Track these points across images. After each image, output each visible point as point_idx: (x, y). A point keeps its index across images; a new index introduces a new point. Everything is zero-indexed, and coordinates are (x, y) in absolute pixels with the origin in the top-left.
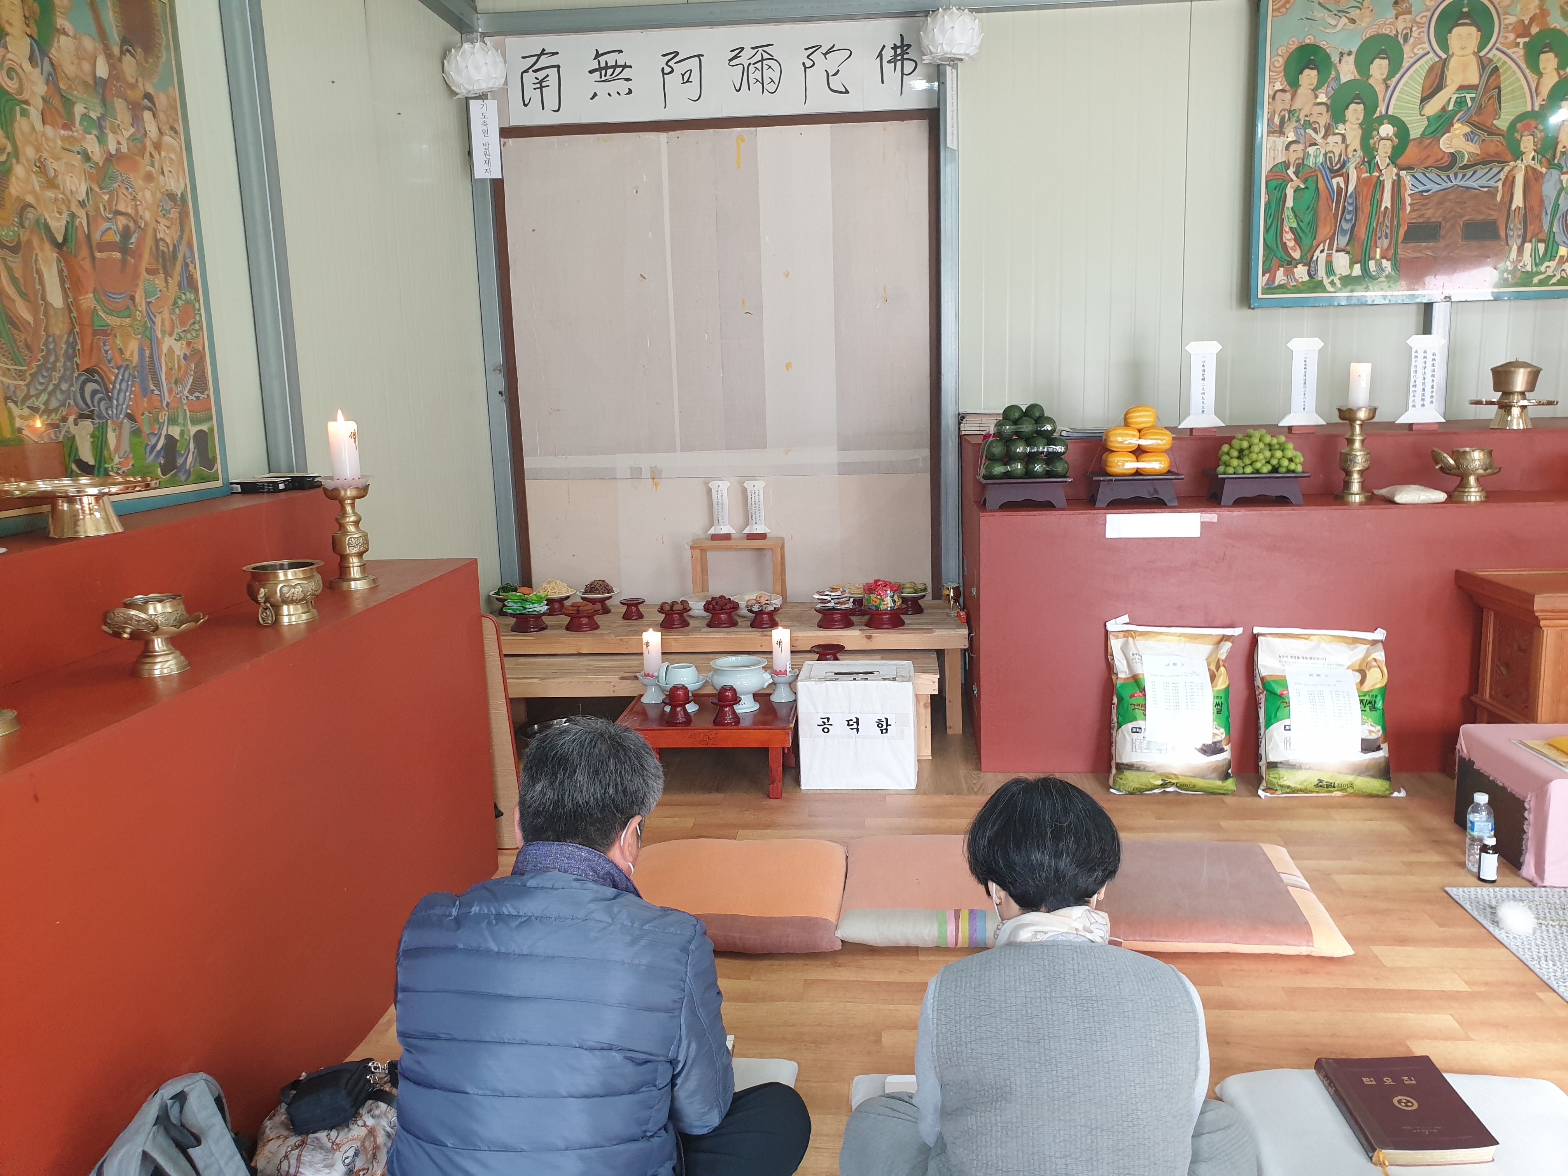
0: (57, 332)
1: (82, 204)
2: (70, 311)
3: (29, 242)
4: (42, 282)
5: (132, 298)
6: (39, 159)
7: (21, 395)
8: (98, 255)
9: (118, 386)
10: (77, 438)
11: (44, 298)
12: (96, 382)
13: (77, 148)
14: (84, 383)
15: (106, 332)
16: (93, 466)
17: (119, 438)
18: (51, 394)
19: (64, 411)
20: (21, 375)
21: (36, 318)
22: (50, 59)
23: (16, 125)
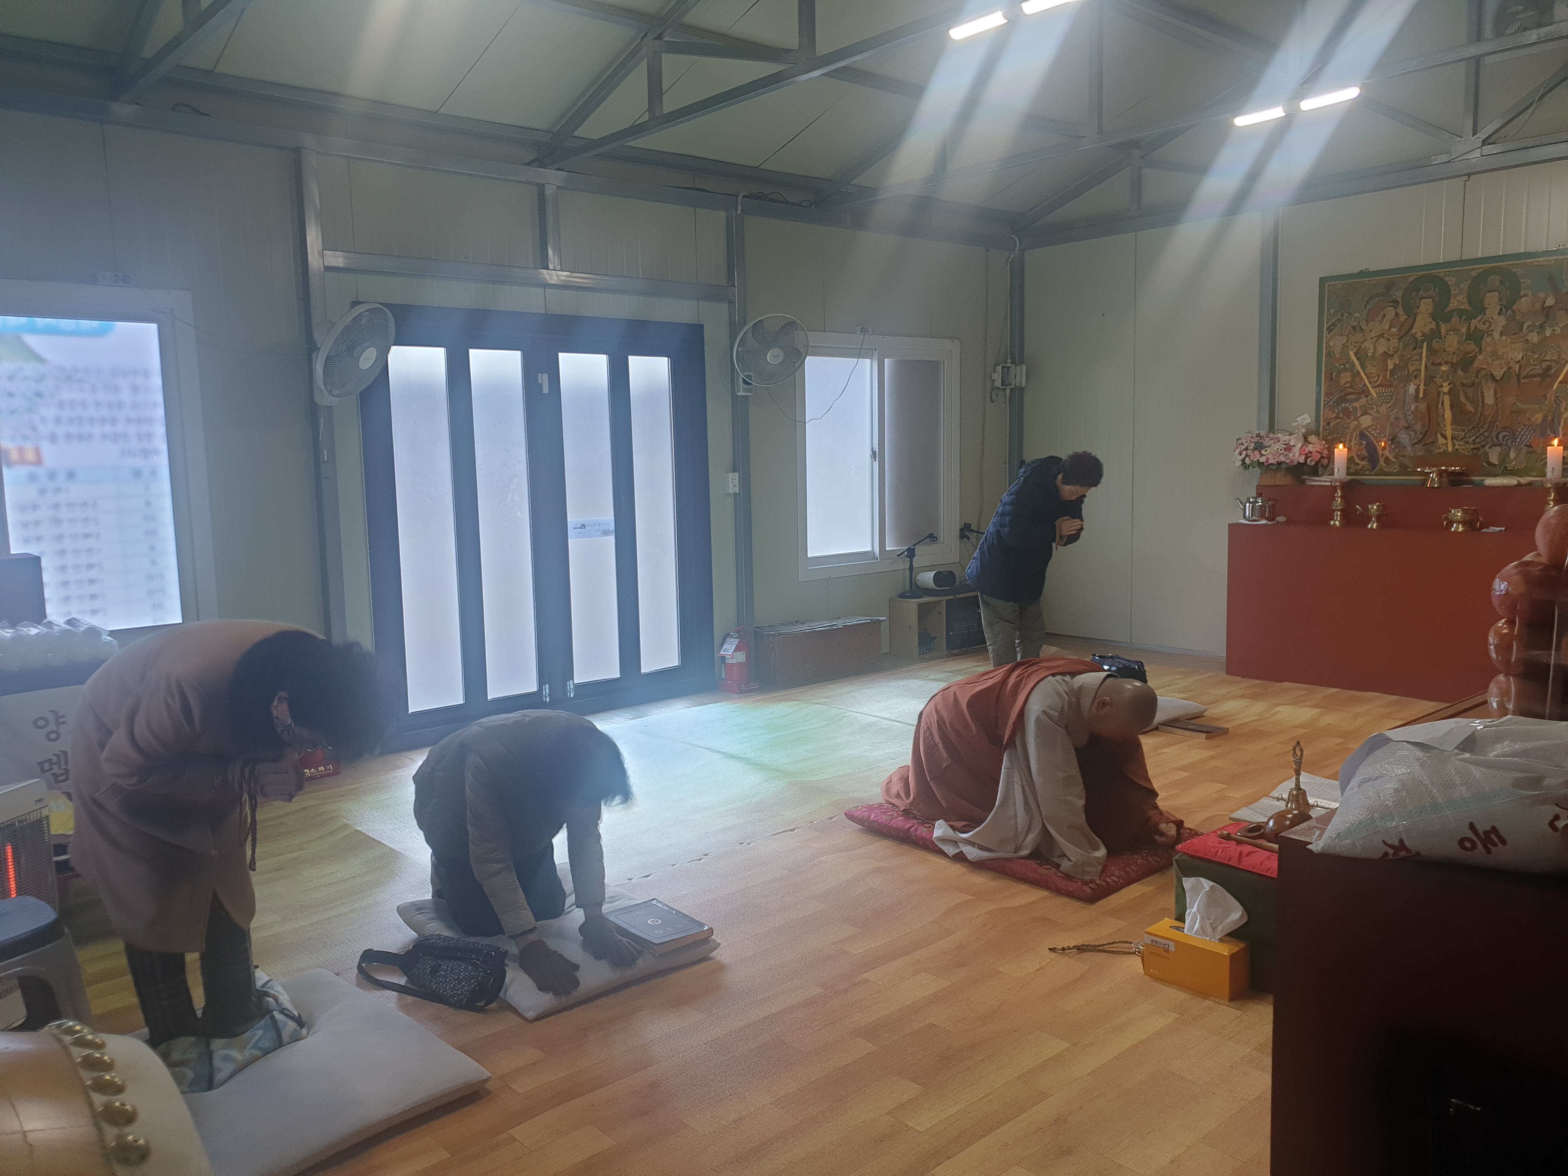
0: (1487, 413)
1: (1518, 362)
2: (1497, 405)
3: (1480, 383)
4: (1483, 396)
5: (1545, 396)
6: (1494, 351)
7: (1460, 437)
8: (1522, 381)
9: (1522, 433)
10: (1490, 453)
11: (1483, 401)
12: (1508, 432)
13: (1522, 340)
14: (1499, 433)
15: (1518, 412)
16: (1497, 465)
17: (1517, 455)
18: (1477, 437)
19: (1484, 443)
20: (1463, 431)
21: (1476, 409)
22: (1512, 310)
23: (1483, 341)
